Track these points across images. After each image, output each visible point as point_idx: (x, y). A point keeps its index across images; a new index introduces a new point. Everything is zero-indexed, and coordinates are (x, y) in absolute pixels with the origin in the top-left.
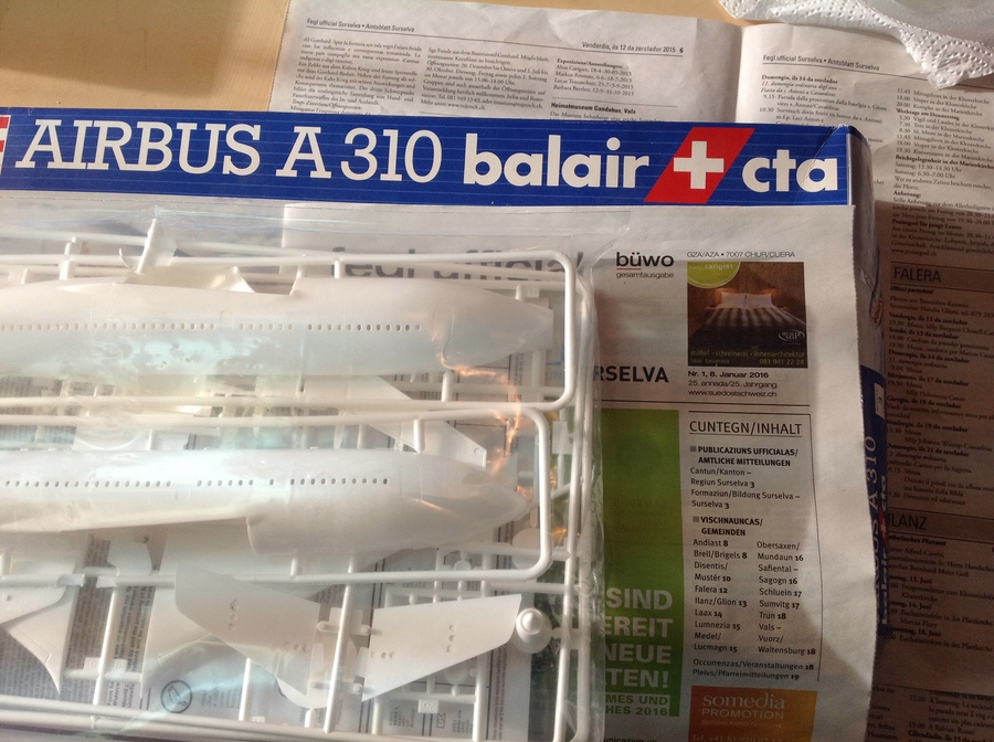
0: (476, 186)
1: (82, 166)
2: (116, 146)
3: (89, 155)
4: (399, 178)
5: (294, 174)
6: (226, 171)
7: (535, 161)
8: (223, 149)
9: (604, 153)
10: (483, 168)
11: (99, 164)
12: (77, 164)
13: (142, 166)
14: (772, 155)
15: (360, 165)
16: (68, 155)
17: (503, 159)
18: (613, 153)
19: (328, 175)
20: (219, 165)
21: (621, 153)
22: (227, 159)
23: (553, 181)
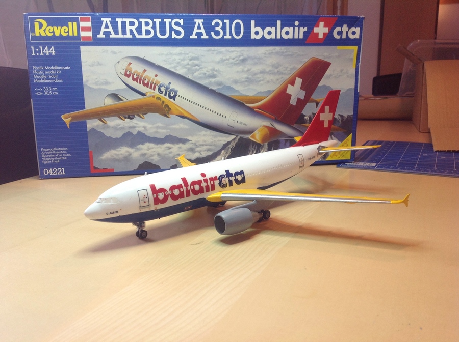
0: (255, 39)
1: (123, 36)
2: (133, 28)
3: (124, 32)
4: (230, 37)
5: (196, 37)
6: (173, 37)
7: (273, 30)
8: (171, 29)
9: (294, 26)
10: (257, 33)
11: (128, 36)
12: (120, 36)
13: (144, 36)
14: (342, 27)
15: (217, 33)
16: (116, 32)
17: (263, 30)
18: (297, 27)
19: (207, 37)
20: (171, 35)
21: (299, 26)
22: (173, 32)
23: (279, 37)
